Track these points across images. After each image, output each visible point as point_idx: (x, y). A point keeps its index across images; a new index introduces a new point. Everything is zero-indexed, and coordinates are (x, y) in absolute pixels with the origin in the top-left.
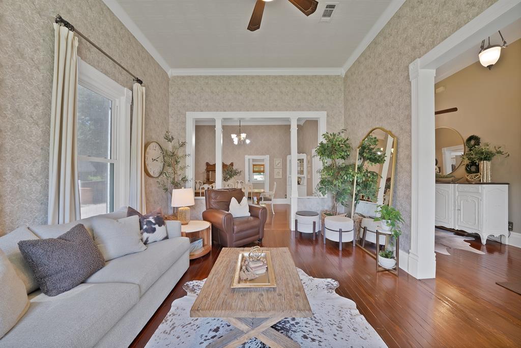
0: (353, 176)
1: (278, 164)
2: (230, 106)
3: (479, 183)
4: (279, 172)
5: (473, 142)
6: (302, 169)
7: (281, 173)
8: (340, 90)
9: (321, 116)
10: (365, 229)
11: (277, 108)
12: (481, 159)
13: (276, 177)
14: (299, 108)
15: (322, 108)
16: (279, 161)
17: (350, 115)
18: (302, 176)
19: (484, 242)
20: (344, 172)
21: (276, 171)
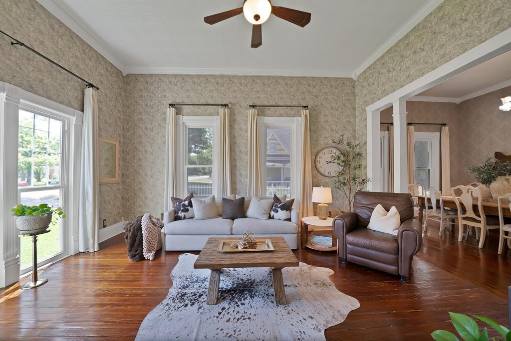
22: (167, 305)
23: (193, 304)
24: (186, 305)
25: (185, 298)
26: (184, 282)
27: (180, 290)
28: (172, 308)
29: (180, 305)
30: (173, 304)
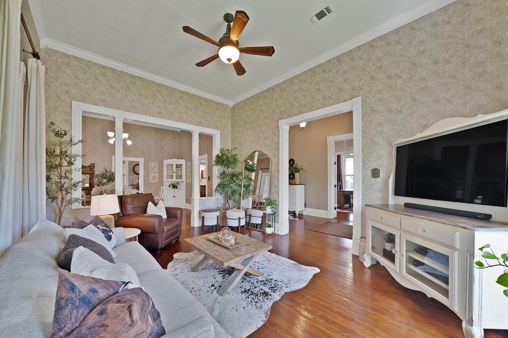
0: (242, 181)
1: (154, 168)
2: (134, 107)
3: (295, 184)
4: (155, 177)
5: (291, 162)
6: (180, 174)
7: (157, 177)
8: (229, 116)
9: (216, 134)
10: (250, 216)
11: (181, 120)
12: (296, 172)
13: (152, 181)
14: (200, 124)
15: (217, 128)
16: (155, 165)
17: (236, 137)
18: (181, 180)
19: (297, 215)
20: (236, 178)
21: (151, 175)
22: (288, 287)
23: (271, 279)
24: (275, 281)
25: (273, 285)
26: (262, 300)
27: (272, 293)
28: (285, 283)
29: (279, 283)
30: (283, 285)
